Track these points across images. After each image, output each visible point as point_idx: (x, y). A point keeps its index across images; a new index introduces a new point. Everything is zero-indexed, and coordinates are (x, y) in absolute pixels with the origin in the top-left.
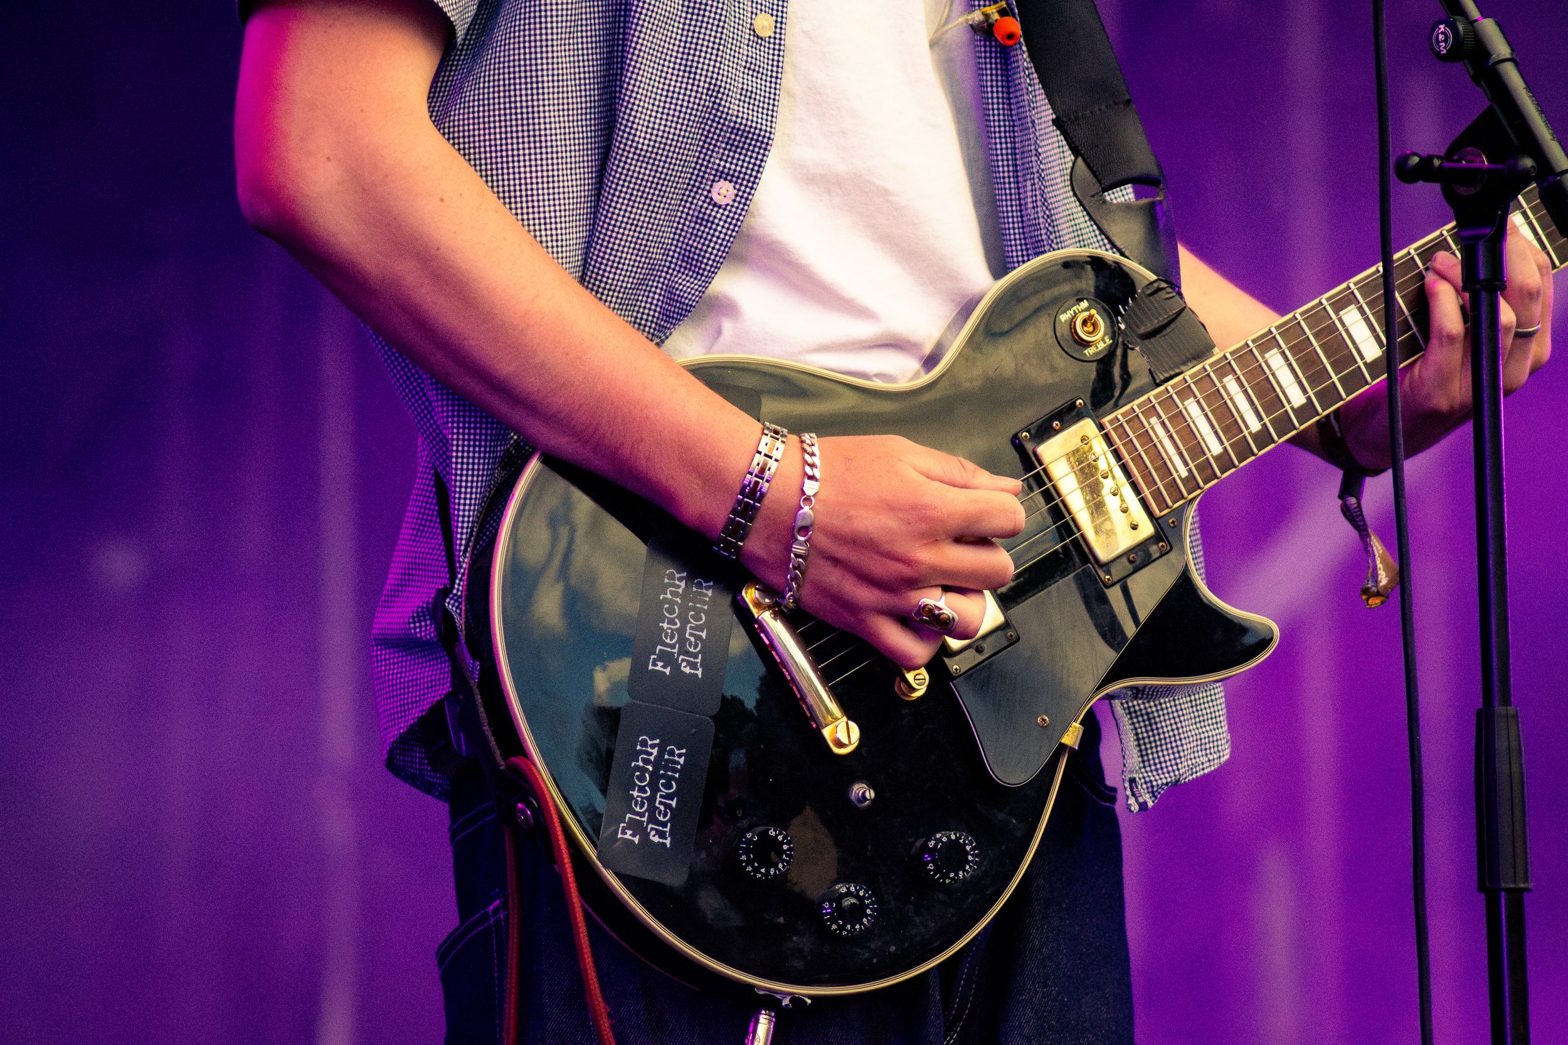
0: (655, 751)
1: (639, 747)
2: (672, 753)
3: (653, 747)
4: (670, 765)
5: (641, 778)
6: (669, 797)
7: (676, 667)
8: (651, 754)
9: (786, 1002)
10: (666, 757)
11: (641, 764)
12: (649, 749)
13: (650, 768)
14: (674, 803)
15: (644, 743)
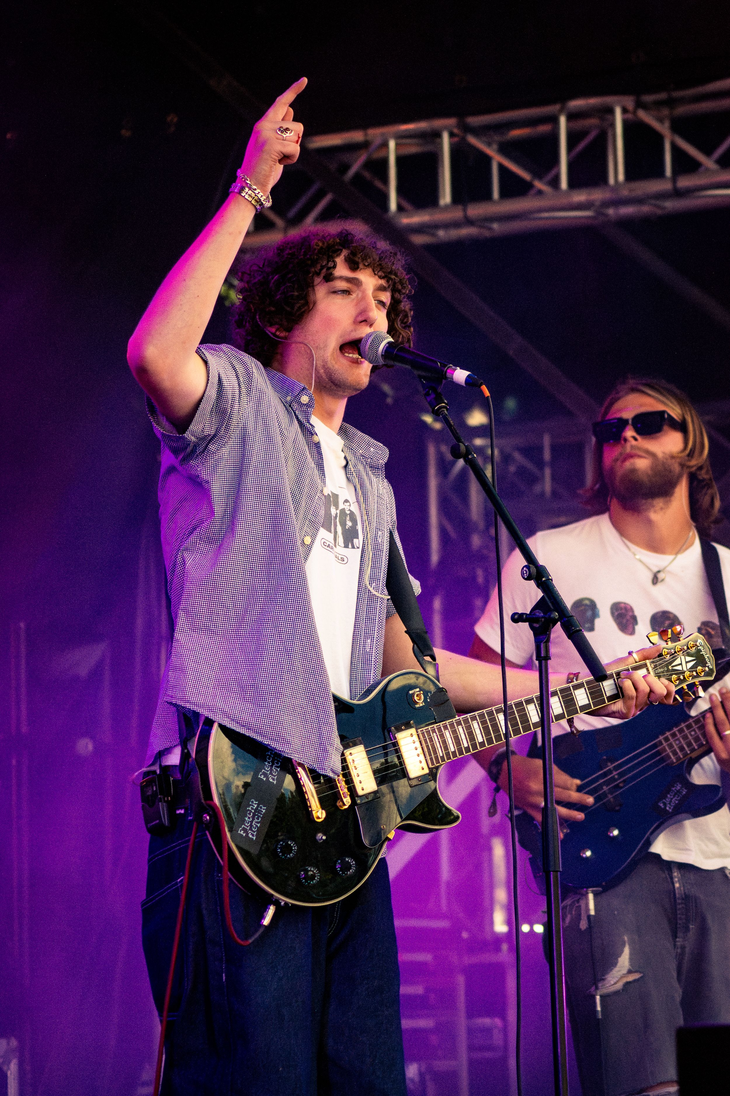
0: (256, 806)
1: (250, 803)
2: (261, 808)
3: (255, 804)
4: (260, 812)
5: (250, 814)
6: (258, 823)
7: (268, 779)
8: (254, 806)
9: (283, 903)
10: (259, 808)
11: (250, 809)
12: (254, 805)
13: (253, 811)
14: (259, 825)
15: (253, 802)
